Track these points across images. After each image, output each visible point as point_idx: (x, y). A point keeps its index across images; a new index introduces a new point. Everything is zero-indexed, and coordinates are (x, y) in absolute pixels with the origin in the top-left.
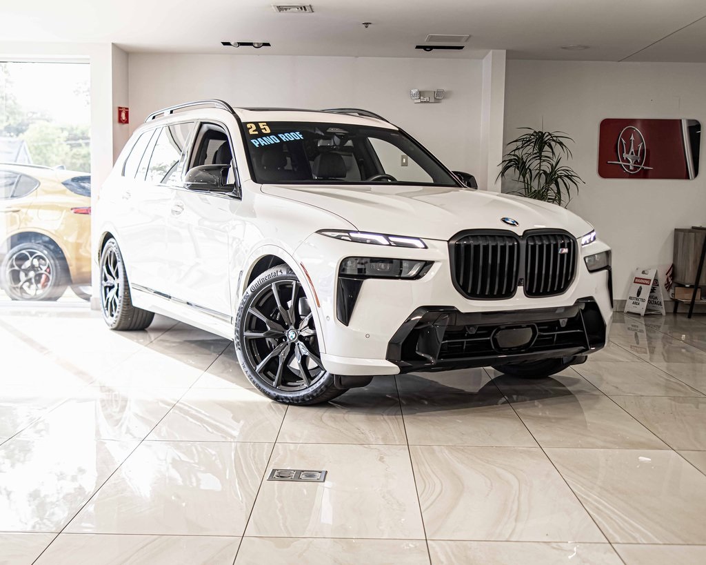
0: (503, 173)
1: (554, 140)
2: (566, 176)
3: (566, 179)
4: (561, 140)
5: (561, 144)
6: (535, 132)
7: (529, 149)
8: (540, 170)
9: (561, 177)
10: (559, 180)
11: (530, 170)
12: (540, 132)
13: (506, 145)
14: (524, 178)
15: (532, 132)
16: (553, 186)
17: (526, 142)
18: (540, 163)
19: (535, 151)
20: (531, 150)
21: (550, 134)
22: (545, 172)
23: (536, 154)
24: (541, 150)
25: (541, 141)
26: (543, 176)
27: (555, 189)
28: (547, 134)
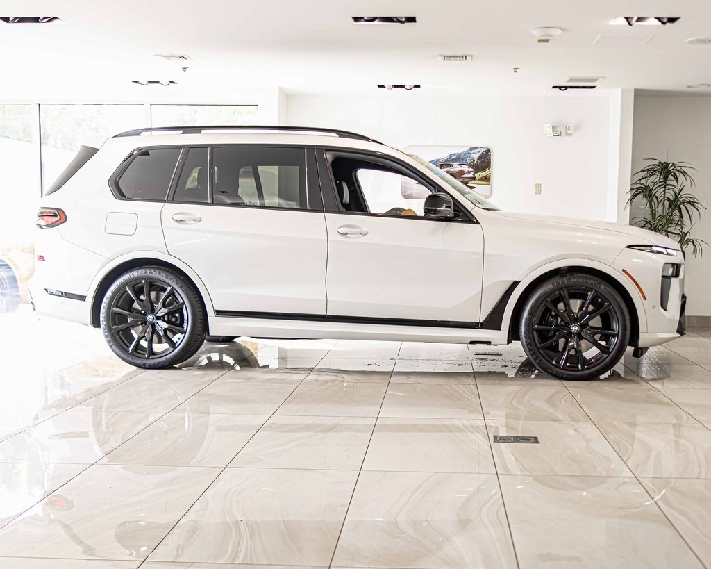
0: (632, 200)
1: (677, 170)
2: (688, 202)
3: (689, 206)
4: (684, 169)
5: (683, 173)
6: (660, 163)
7: (655, 178)
8: (664, 197)
9: (683, 203)
10: (682, 206)
11: (657, 197)
12: (665, 163)
13: (633, 175)
14: (650, 203)
15: (657, 163)
16: (676, 212)
17: (652, 172)
18: (665, 191)
19: (661, 180)
20: (658, 179)
21: (673, 165)
22: (669, 200)
23: (661, 182)
24: (666, 179)
25: (666, 170)
26: (667, 203)
27: (678, 214)
28: (671, 164)
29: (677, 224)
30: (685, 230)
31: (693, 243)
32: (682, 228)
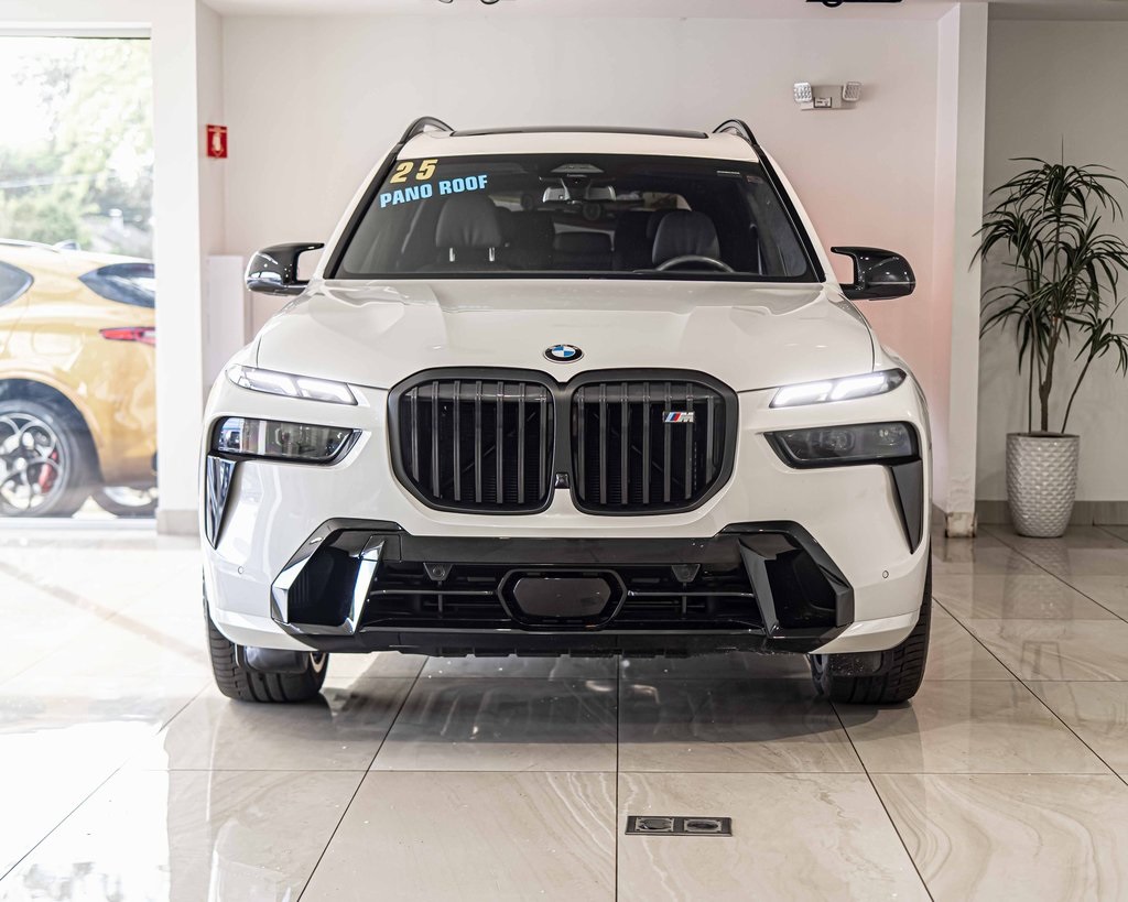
0: (985, 248)
1: (1085, 183)
2: (1109, 254)
3: (1109, 261)
4: (1100, 181)
5: (1099, 189)
6: (1047, 166)
7: (1036, 200)
8: (1057, 242)
9: (1098, 256)
10: (1096, 262)
11: (1039, 243)
12: (1057, 166)
13: (989, 193)
14: (1026, 257)
15: (1040, 166)
16: (1084, 274)
17: (1029, 188)
18: (1057, 229)
19: (1049, 206)
20: (1042, 203)
21: (1076, 171)
22: (1067, 247)
23: (1049, 210)
24: (1059, 202)
25: (1059, 184)
26: (1063, 255)
27: (1088, 280)
28: (1071, 170)
29: (1086, 302)
30: (1103, 316)
31: (1119, 342)
32: (1097, 309)
